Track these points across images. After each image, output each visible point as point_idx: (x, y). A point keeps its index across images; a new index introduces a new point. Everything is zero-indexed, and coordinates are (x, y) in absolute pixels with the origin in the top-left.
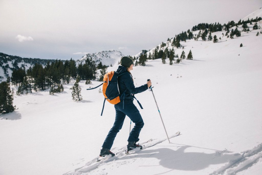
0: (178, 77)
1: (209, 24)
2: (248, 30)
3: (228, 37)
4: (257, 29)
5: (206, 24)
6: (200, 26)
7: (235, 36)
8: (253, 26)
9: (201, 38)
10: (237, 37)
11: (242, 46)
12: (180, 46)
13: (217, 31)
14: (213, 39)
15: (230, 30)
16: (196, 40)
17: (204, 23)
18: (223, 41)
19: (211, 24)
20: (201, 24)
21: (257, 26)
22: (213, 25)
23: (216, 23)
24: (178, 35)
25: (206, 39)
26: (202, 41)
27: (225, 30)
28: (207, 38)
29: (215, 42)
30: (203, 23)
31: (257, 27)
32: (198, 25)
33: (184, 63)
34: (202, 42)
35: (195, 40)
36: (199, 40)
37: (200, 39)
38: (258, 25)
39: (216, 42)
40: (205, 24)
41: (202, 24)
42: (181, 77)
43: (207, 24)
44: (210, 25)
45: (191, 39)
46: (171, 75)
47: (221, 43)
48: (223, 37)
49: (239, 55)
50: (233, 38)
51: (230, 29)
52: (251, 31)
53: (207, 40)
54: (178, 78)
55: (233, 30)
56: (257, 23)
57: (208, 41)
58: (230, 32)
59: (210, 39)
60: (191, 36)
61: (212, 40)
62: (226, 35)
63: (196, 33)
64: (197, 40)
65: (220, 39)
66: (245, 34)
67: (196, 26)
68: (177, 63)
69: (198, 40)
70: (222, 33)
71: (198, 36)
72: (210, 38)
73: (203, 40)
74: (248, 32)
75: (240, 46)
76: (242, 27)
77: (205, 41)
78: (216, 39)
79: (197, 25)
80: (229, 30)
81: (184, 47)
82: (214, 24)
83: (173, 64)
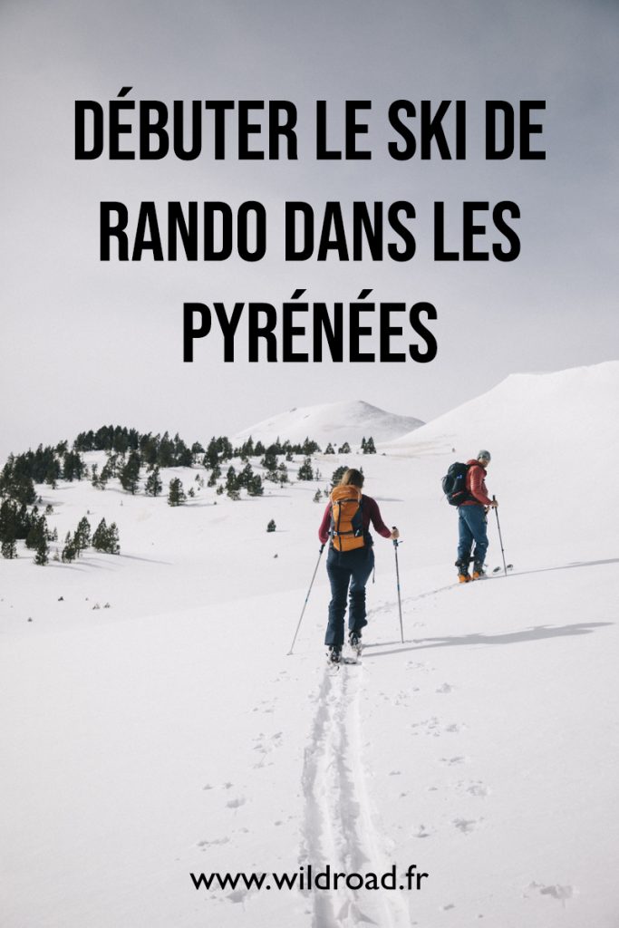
0: (98, 608)
1: (142, 432)
2: (284, 479)
3: (220, 491)
4: (310, 478)
5: (129, 433)
6: (108, 438)
7: (243, 492)
8: (298, 469)
9: (118, 480)
10: (251, 495)
11: (274, 530)
12: (34, 500)
13: (177, 466)
14: (166, 490)
15: (224, 469)
16: (99, 485)
17: (123, 428)
18: (205, 505)
19: (149, 435)
20: (111, 427)
21: (309, 468)
22: (154, 439)
23: (166, 434)
24: (21, 459)
25: (137, 488)
26: (122, 492)
27: (203, 467)
28: (142, 483)
29: (176, 503)
30: (119, 428)
31: (311, 472)
32: (100, 432)
33: (90, 562)
34: (124, 495)
35: (94, 484)
36: (109, 489)
37: (114, 483)
38: (314, 466)
39: (178, 505)
40: (125, 429)
41: (115, 428)
42: (107, 606)
43: (134, 434)
44: (146, 437)
45: (75, 482)
46: (61, 599)
47: (196, 508)
48: (199, 489)
49: (276, 556)
50: (240, 499)
51: (224, 466)
52: (292, 483)
53: (143, 491)
54: (95, 610)
55: (232, 469)
56: (309, 460)
57: (146, 495)
58: (224, 474)
59: (152, 488)
60: (74, 469)
61: (160, 494)
62: (212, 483)
63: (95, 459)
64: (103, 489)
65: (191, 493)
66: (276, 489)
67: (91, 433)
68: (66, 560)
69: (107, 486)
70: (195, 477)
71: (105, 470)
72: (154, 487)
73: (125, 488)
74: (284, 484)
75: (266, 528)
76: (261, 466)
77: (133, 494)
78: (180, 491)
79: (95, 431)
80: (218, 468)
81: (53, 507)
82: (162, 436)
83: (51, 562)
